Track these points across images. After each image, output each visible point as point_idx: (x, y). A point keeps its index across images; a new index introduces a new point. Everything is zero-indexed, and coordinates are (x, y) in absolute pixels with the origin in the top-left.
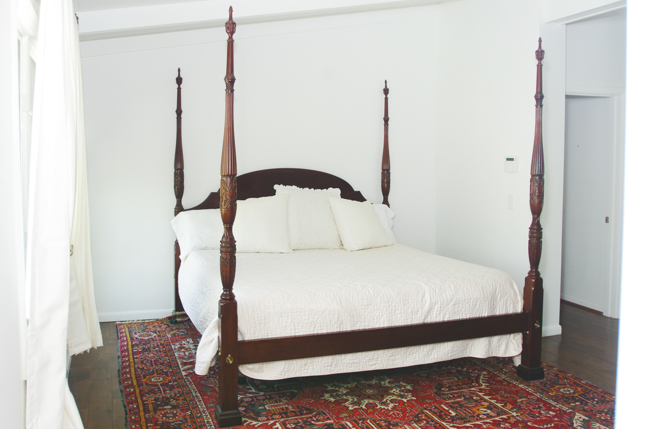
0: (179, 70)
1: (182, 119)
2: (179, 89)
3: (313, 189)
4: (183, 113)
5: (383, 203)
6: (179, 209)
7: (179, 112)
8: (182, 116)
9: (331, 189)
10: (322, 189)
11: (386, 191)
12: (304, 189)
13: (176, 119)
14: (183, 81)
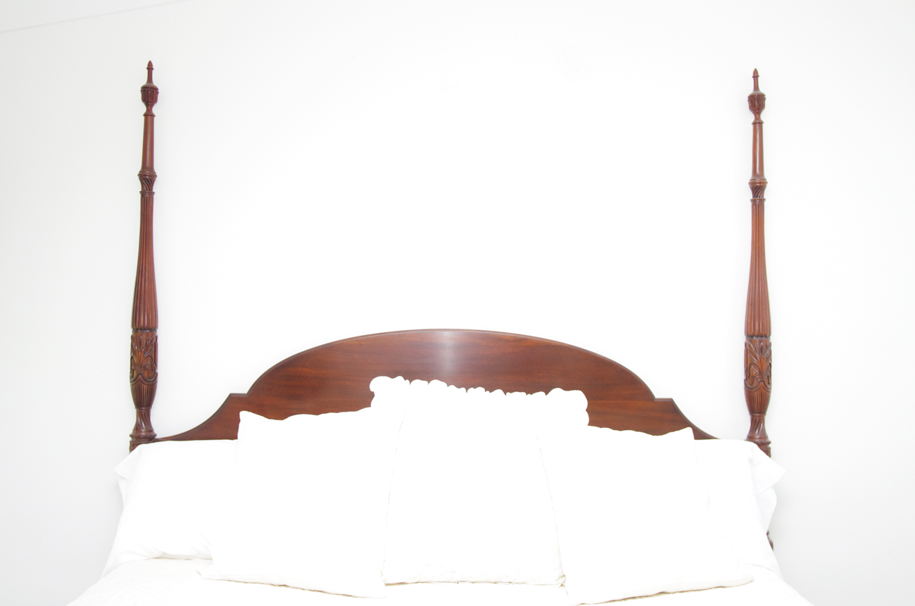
0: (150, 68)
1: (155, 196)
2: (149, 116)
3: (499, 392)
4: (157, 179)
5: (751, 438)
6: (143, 435)
7: (147, 178)
8: (157, 188)
9: (557, 392)
10: (530, 390)
11: (757, 399)
12: (471, 390)
13: (139, 196)
14: (160, 96)
